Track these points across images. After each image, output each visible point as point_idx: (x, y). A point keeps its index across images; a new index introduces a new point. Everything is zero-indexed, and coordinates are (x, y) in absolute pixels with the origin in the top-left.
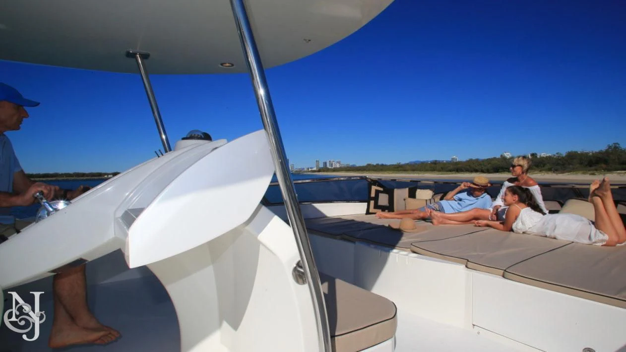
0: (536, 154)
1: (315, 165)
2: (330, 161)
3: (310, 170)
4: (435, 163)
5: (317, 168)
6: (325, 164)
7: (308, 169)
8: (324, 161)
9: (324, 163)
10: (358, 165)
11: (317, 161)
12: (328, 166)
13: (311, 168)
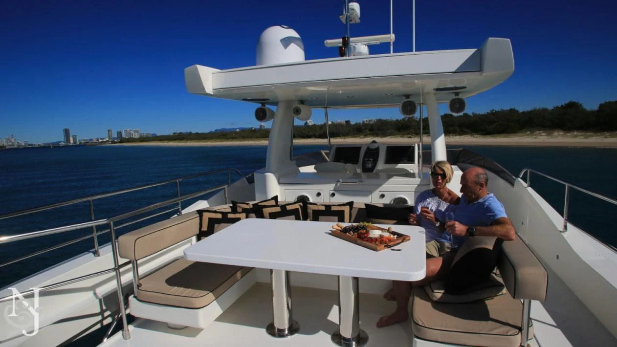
0: (349, 121)
1: (107, 136)
2: (125, 130)
3: (100, 141)
4: (243, 130)
5: (109, 138)
6: (120, 133)
7: (98, 140)
8: (119, 130)
9: (118, 132)
10: (158, 134)
11: (109, 131)
12: (124, 136)
13: (101, 139)
